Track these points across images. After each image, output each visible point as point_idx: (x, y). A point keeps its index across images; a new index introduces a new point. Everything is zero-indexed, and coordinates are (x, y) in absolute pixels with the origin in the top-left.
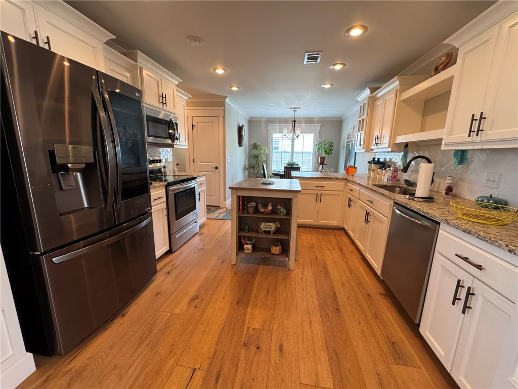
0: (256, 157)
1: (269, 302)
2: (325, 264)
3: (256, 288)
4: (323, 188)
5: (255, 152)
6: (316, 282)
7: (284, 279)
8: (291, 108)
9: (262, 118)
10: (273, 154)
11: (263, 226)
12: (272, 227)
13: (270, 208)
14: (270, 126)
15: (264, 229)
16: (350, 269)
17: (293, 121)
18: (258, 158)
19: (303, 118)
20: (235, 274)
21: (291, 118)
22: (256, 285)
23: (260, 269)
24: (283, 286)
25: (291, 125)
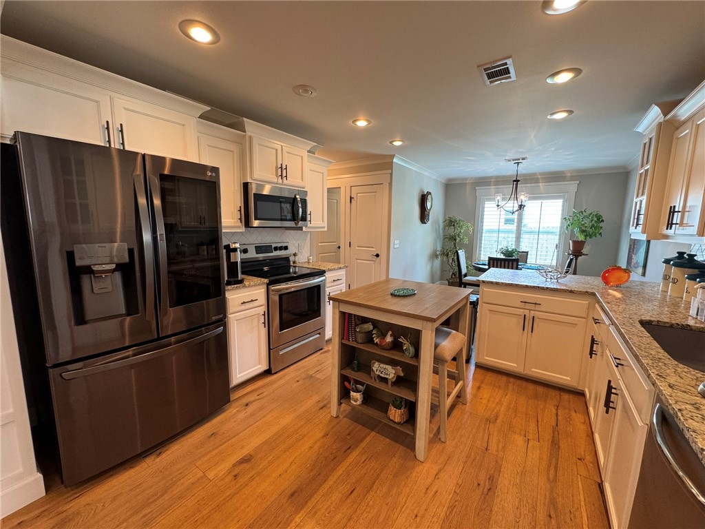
0: (453, 238)
1: (338, 517)
2: (499, 469)
3: (336, 477)
4: (538, 307)
5: (451, 231)
6: (452, 507)
7: (395, 476)
8: (509, 161)
9: (466, 179)
10: (484, 235)
11: (376, 367)
12: (391, 372)
13: (389, 339)
14: (480, 190)
15: (377, 373)
16: (553, 502)
17: (514, 181)
18: (455, 240)
19: (541, 174)
20: (324, 436)
21: (510, 176)
22: (341, 470)
23: (368, 439)
24: (385, 489)
25: (509, 188)
